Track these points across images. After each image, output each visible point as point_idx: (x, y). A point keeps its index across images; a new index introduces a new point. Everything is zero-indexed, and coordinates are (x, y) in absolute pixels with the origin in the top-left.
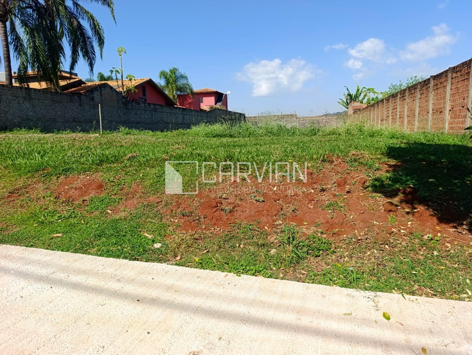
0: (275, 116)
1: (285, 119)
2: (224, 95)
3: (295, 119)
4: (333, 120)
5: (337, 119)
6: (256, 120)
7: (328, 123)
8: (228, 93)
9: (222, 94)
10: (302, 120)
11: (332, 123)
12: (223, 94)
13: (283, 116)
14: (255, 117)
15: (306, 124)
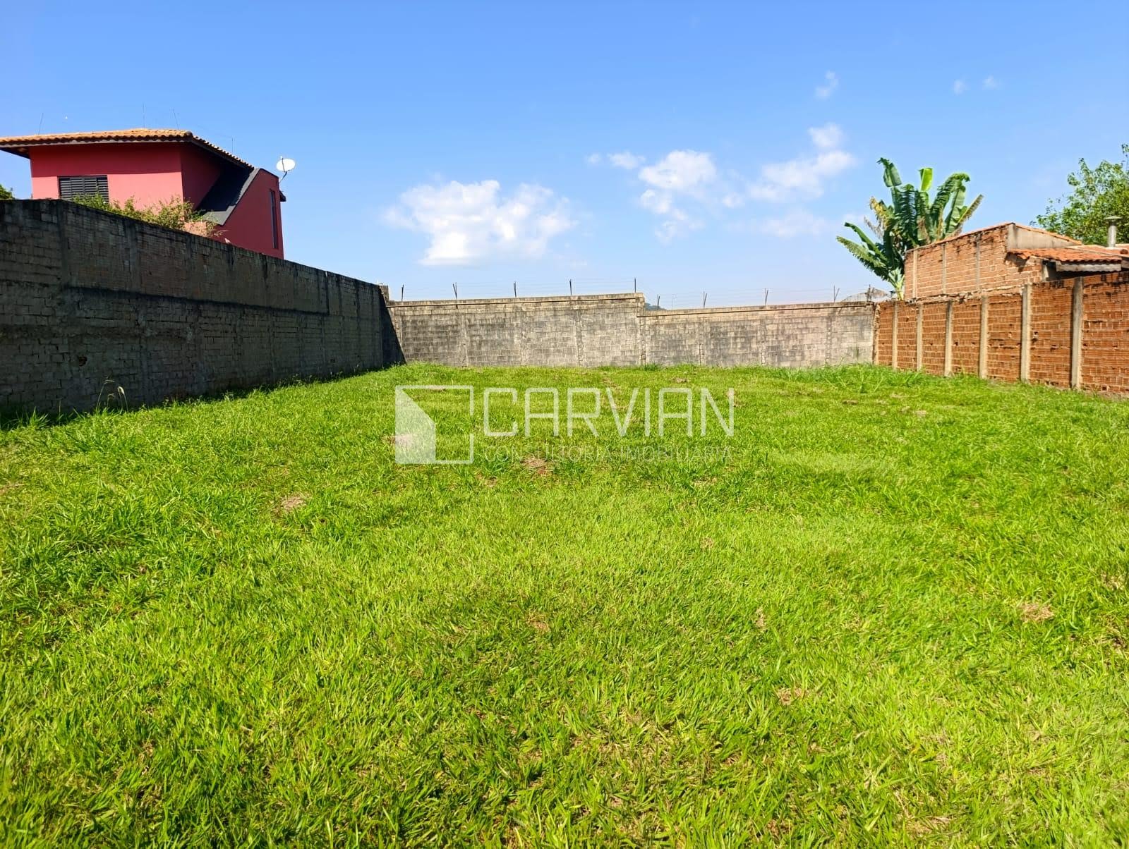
0: (538, 302)
1: (588, 318)
2: (253, 175)
3: (633, 316)
4: (811, 326)
5: (830, 318)
6: (444, 321)
7: (789, 337)
8: (279, 167)
9: (246, 169)
10: (669, 326)
11: (808, 339)
12: (251, 169)
13: (580, 300)
14: (437, 305)
15: (689, 342)
